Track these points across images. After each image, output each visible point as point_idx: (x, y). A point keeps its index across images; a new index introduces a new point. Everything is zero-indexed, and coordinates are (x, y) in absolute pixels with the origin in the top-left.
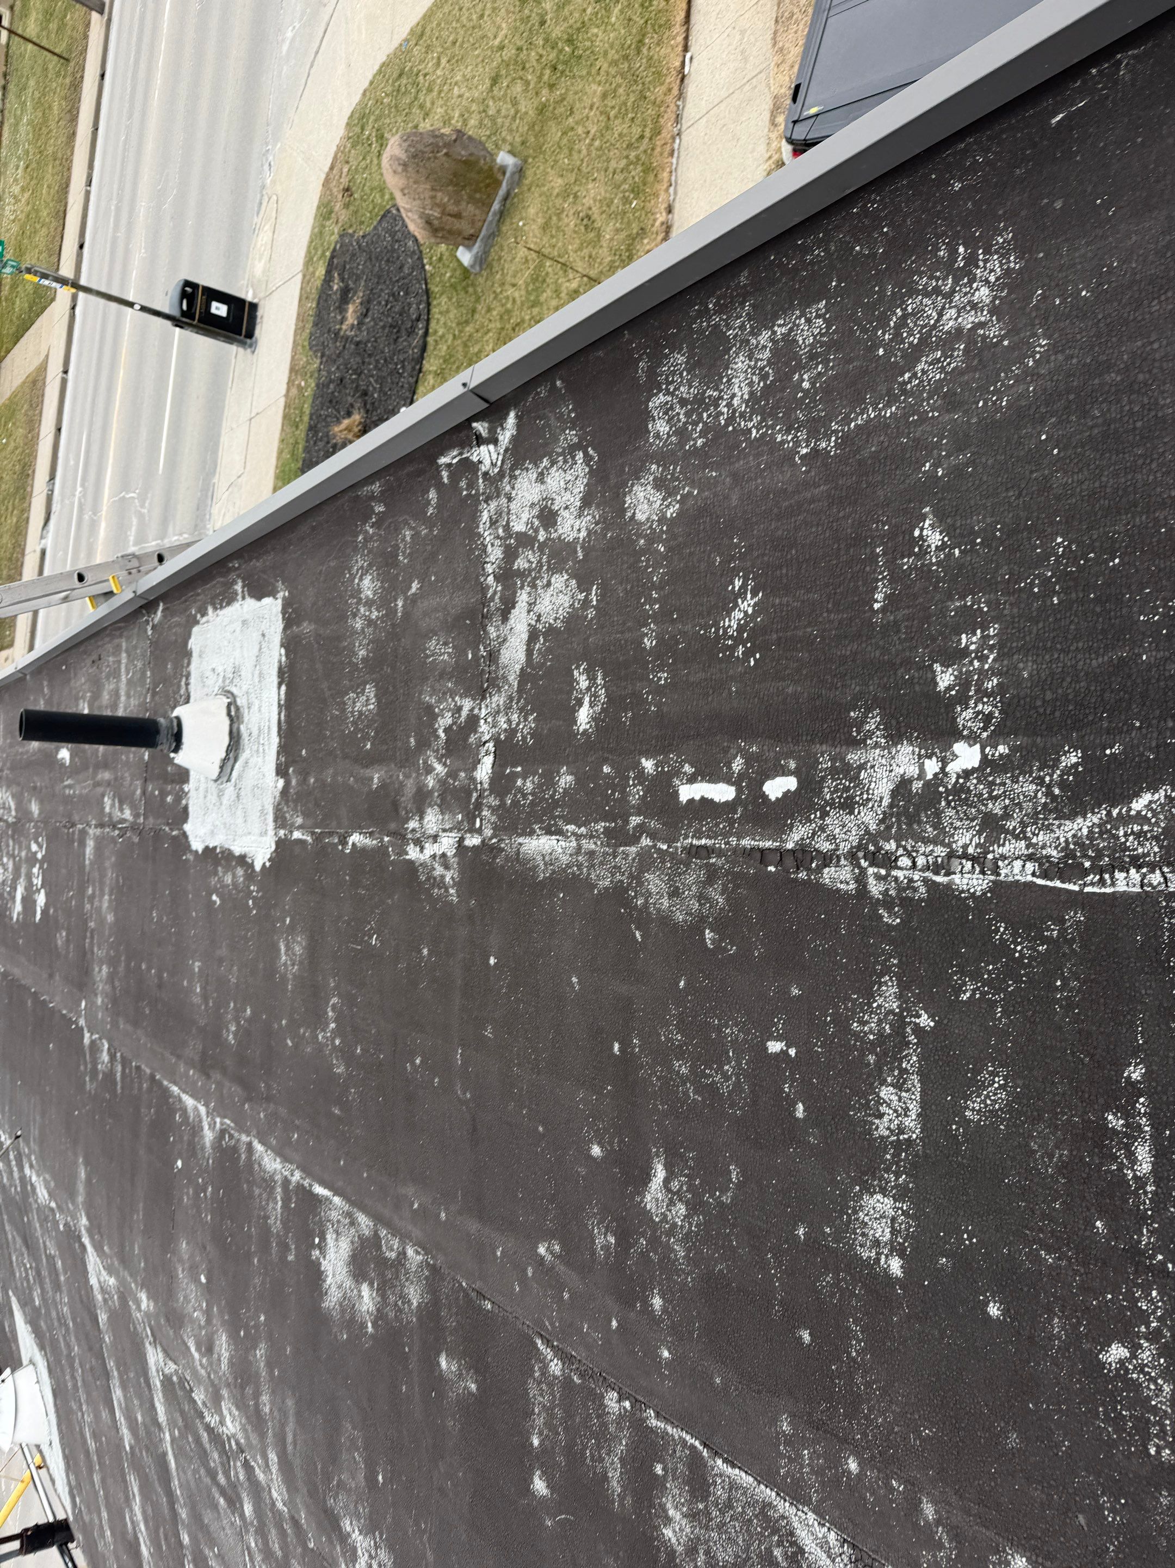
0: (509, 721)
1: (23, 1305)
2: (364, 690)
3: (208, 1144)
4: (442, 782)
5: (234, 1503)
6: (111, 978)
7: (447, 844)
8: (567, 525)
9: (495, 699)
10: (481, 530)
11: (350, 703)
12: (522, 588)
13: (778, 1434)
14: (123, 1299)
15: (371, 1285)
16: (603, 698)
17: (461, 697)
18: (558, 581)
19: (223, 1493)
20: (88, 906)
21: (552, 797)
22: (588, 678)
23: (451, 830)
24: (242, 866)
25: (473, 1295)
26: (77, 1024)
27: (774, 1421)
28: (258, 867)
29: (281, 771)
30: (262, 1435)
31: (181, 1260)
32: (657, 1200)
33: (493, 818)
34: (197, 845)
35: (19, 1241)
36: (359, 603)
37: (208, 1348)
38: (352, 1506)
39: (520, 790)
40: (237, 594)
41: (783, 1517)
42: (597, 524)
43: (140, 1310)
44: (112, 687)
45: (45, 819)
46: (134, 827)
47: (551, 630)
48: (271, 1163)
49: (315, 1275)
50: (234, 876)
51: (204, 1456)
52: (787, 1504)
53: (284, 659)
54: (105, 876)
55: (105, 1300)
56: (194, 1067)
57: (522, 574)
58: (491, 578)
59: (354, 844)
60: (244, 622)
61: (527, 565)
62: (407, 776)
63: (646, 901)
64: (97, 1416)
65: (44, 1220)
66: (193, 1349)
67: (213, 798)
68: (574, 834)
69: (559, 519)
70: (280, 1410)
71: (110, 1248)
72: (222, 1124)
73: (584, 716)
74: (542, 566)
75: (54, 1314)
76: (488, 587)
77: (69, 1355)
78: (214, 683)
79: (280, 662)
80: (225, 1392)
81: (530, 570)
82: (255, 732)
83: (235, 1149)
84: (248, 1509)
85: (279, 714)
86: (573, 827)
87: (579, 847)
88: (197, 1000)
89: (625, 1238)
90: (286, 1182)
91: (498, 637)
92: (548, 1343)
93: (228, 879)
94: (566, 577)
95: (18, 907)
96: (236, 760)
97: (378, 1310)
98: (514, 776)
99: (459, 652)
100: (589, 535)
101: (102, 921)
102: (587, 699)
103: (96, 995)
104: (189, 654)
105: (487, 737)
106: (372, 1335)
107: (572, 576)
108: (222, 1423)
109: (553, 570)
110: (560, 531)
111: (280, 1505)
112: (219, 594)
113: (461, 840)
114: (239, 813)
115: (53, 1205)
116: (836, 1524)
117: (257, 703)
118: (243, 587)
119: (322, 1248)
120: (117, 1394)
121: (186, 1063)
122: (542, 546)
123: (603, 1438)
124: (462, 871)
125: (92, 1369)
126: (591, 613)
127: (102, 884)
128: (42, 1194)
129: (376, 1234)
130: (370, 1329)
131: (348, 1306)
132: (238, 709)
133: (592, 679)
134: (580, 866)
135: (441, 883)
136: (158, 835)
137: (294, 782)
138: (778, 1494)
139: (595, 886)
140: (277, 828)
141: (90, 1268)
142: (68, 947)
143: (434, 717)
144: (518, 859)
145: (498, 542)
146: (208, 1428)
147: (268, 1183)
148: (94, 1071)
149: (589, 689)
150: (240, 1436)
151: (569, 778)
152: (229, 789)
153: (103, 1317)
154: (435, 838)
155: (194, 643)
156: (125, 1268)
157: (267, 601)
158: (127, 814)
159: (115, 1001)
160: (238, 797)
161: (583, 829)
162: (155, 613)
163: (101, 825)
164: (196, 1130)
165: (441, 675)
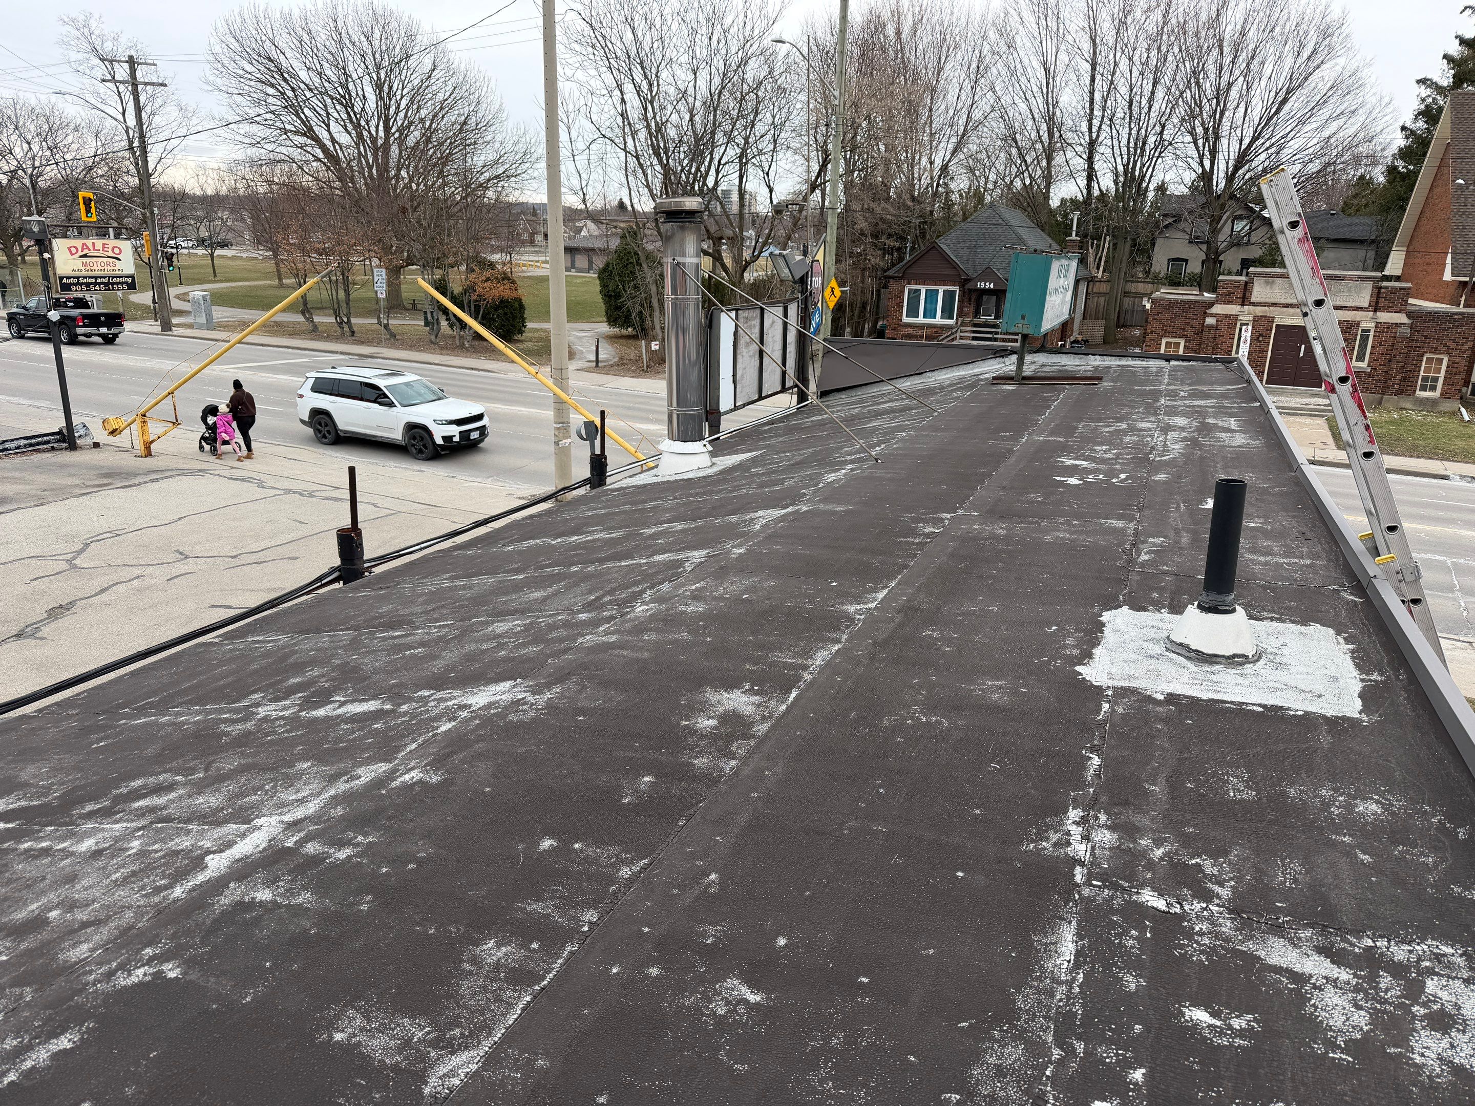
0: (1201, 934)
1: (753, 460)
2: (1250, 788)
3: (845, 607)
4: (1144, 853)
5: (589, 607)
6: (994, 537)
7: (1080, 849)
8: (1429, 1042)
9: (1228, 923)
10: (1429, 942)
11: (1238, 773)
12: (1355, 975)
13: (537, 1054)
14: (743, 535)
15: (715, 728)
16: (1217, 1041)
17: (1233, 887)
18: (1361, 1019)
19: (598, 599)
20: (1061, 520)
21: (1115, 964)
22: (1242, 1030)
23: (1093, 854)
24: (1081, 654)
25: (692, 812)
26: (958, 508)
27: (547, 1054)
28: (1078, 668)
29: (1172, 698)
30: (629, 632)
31: (762, 580)
32: (733, 990)
33: (1100, 899)
34: (1106, 616)
35: (800, 458)
36: (1349, 795)
37: (696, 596)
38: (567, 694)
39: (1126, 933)
40: (1368, 674)
41: (479, 1043)
42: (1430, 1077)
43: (733, 547)
44: (1275, 549)
45: (1148, 486)
46: (1131, 562)
47: (1303, 999)
48: (821, 657)
49: (731, 684)
50: (1075, 646)
51: (625, 587)
52: (487, 1049)
53: (1292, 713)
54: (1088, 536)
55: (745, 521)
56: (908, 601)
57: (1373, 979)
58: (1370, 943)
59: (1091, 758)
60: (1335, 679)
61: (1382, 985)
62: (1153, 819)
63: (996, 1041)
64: (667, 510)
65: (810, 478)
66: (697, 585)
67: (1152, 633)
68: (1074, 979)
69: (1439, 1035)
70: (643, 647)
71: (782, 527)
72: (859, 619)
73: (1200, 1016)
74: (1381, 1003)
75: (743, 482)
76: (1360, 938)
77: (712, 492)
78: (1270, 645)
79: (1289, 709)
80: (663, 607)
81: (1377, 988)
82: (1213, 678)
83: (837, 629)
84: (583, 616)
85: (1232, 703)
86: (1081, 980)
87: (1060, 983)
88: (965, 606)
89: (708, 953)
90: (805, 668)
91: (1299, 939)
92: (644, 869)
93: (1070, 641)
94: (1365, 1028)
95: (1069, 462)
96: (1187, 658)
97: (696, 731)
98: (1142, 929)
99: (1285, 894)
100: (1416, 1065)
101: (1046, 531)
102: (1218, 1023)
103: (982, 524)
104: (1304, 622)
105: (1187, 907)
106: (679, 724)
107: (1366, 1035)
108: (644, 603)
109: (1375, 1016)
110: (1422, 1032)
111: (580, 640)
112: (1368, 656)
113: (1082, 864)
114: (1134, 656)
115: (821, 485)
116: (465, 1086)
117: (1247, 682)
118: (1375, 681)
119: (750, 692)
120: (679, 526)
121: (913, 594)
122: (1407, 1009)
123: (568, 904)
124: (1051, 859)
125: (700, 508)
126: (1318, 1048)
127: (1081, 533)
128: (831, 477)
129: (753, 736)
130: (684, 723)
131: (703, 707)
132: (1241, 664)
133: (1241, 1033)
134: (1040, 979)
135: (1041, 836)
136: (1121, 583)
137: (1159, 709)
138: (496, 1043)
139: (1018, 991)
140: (1115, 689)
141: (769, 511)
142: (1027, 502)
143: (1214, 855)
144: (1055, 917)
145: (1413, 958)
146: (643, 591)
147: (808, 653)
148: (918, 520)
149: (1230, 1027)
150: (632, 615)
151: (1133, 986)
152: (1158, 649)
153: (733, 519)
154: (1086, 838)
155: (1316, 629)
156: (764, 537)
157: (1358, 704)
158: (1144, 557)
159: (975, 539)
160: (1150, 656)
161: (1078, 990)
162: (1352, 594)
163: (1136, 534)
164: (858, 599)
165: (1258, 870)
